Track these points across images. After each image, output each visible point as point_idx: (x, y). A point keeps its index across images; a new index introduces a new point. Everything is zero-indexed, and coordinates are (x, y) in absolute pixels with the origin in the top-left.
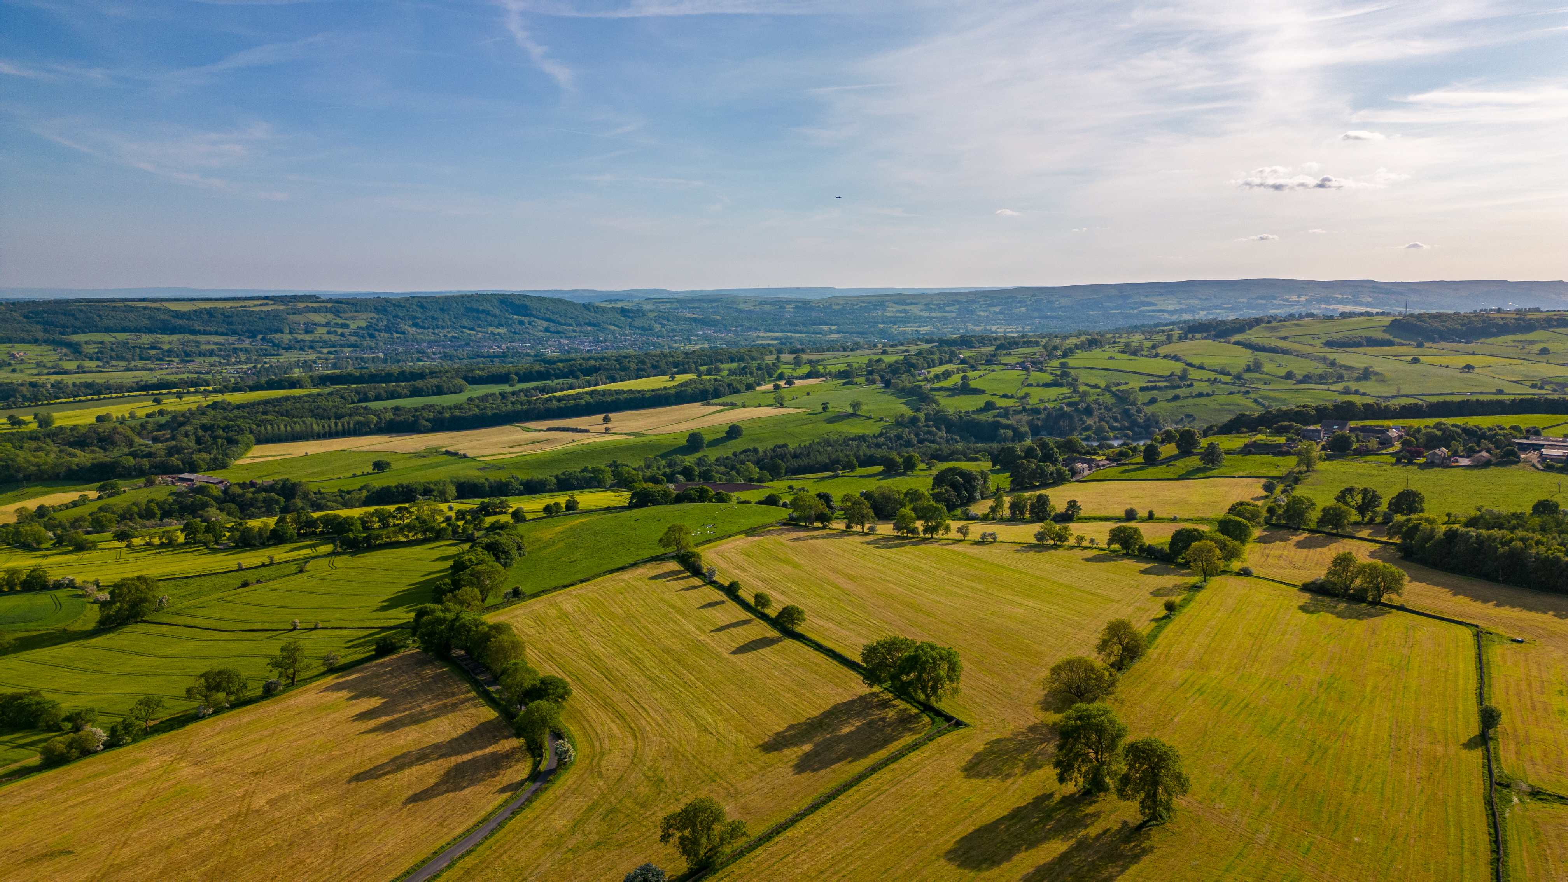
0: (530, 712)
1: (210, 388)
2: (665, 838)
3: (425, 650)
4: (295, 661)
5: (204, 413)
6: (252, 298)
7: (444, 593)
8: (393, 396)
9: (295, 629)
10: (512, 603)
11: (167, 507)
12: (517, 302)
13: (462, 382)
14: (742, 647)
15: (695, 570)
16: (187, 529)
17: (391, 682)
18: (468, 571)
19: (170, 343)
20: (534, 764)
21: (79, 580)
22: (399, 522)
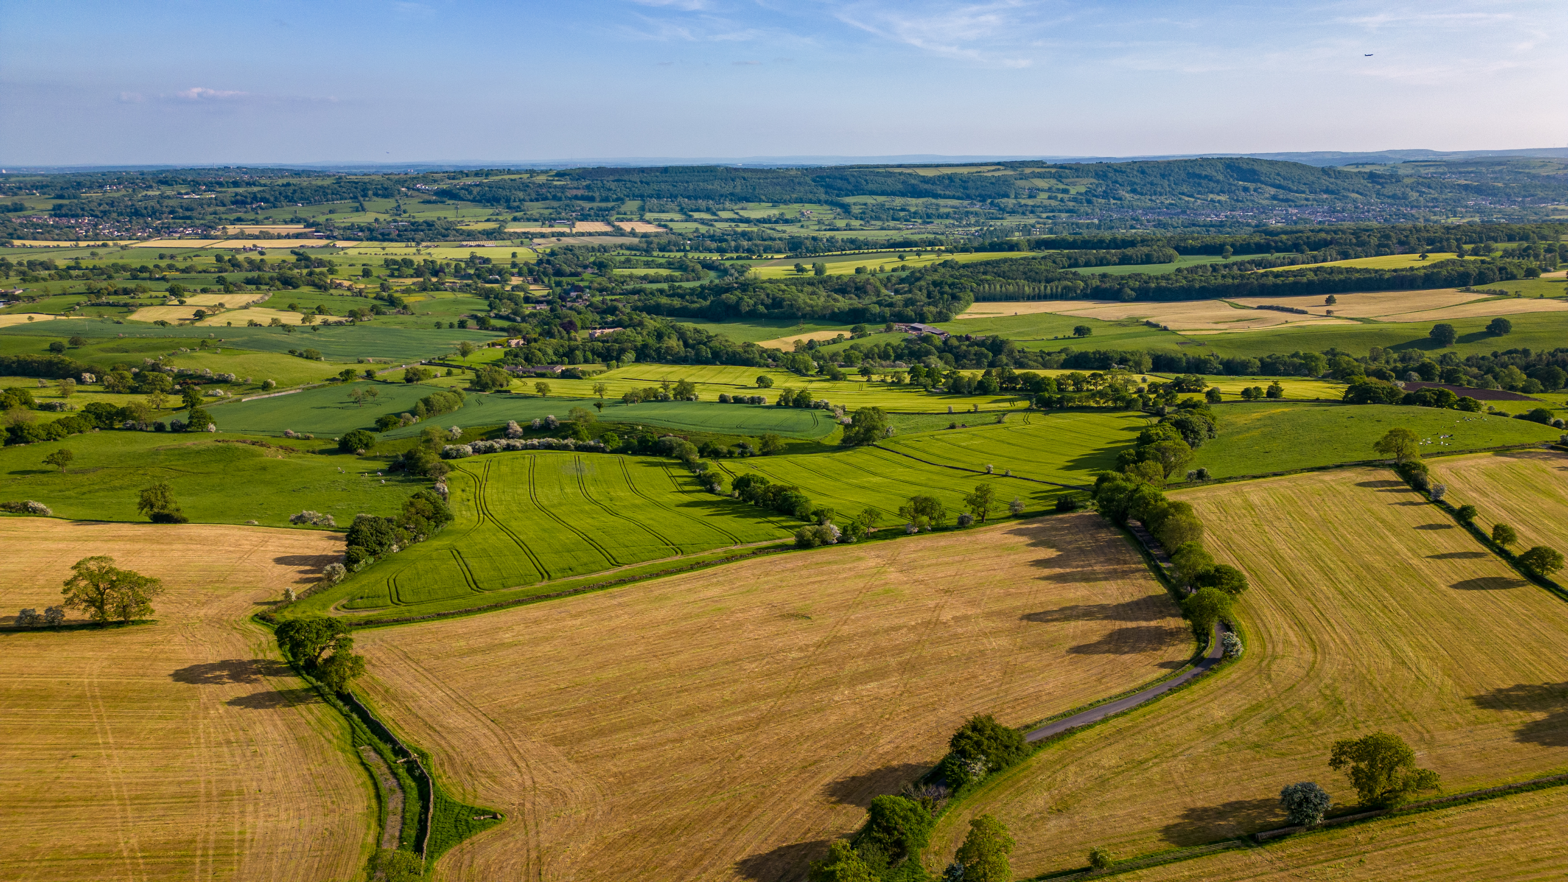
0: (1200, 597)
1: (943, 248)
2: (1336, 763)
3: (1103, 514)
4: (986, 502)
5: (936, 271)
6: (986, 164)
7: (1128, 463)
8: (1101, 262)
9: (988, 473)
10: (1195, 485)
11: (899, 351)
12: (1245, 166)
13: (1171, 251)
14: (1467, 582)
15: (1419, 486)
16: (912, 371)
17: (1068, 538)
18: (1153, 445)
19: (917, 206)
20: (1198, 648)
21: (831, 405)
22: (1092, 387)
